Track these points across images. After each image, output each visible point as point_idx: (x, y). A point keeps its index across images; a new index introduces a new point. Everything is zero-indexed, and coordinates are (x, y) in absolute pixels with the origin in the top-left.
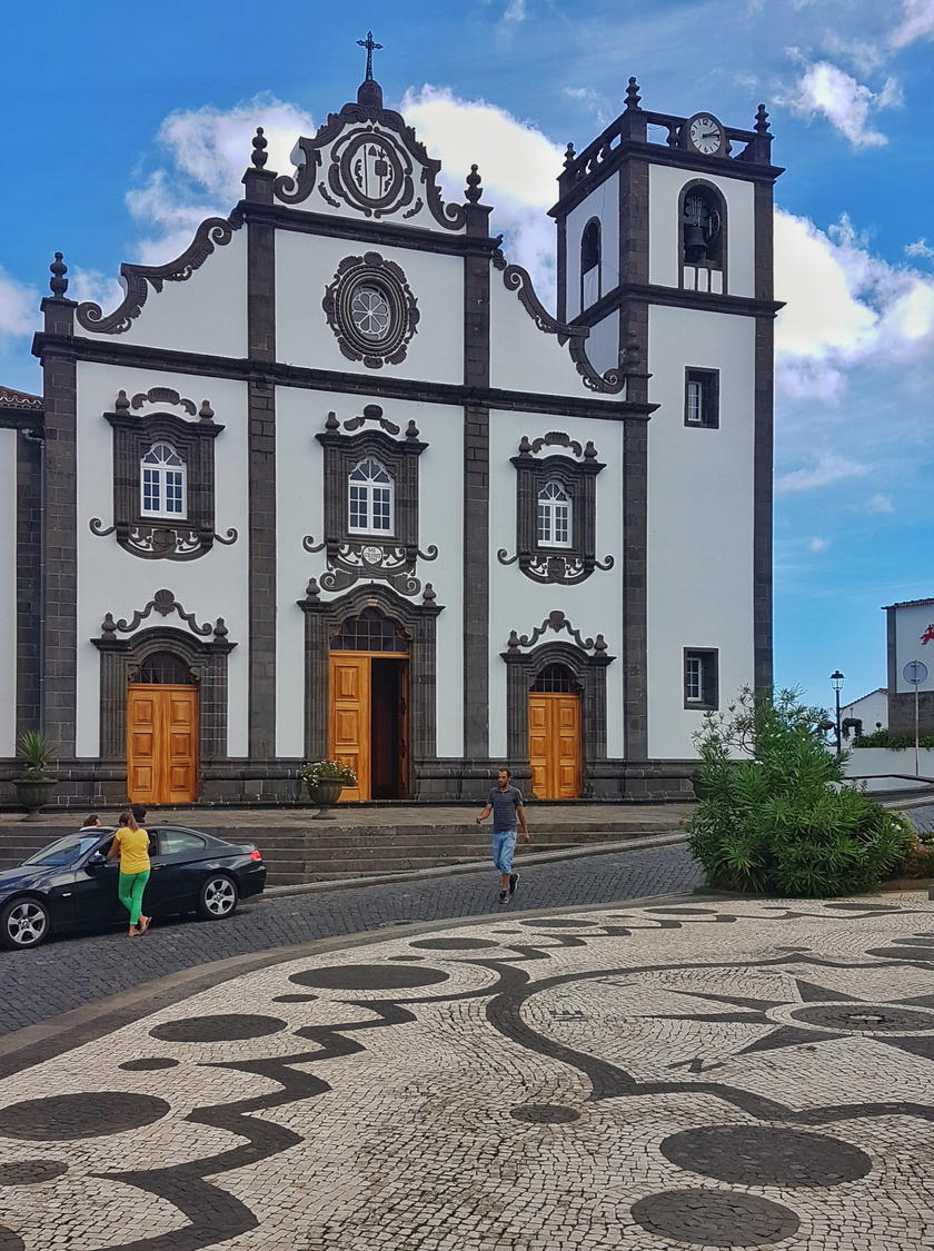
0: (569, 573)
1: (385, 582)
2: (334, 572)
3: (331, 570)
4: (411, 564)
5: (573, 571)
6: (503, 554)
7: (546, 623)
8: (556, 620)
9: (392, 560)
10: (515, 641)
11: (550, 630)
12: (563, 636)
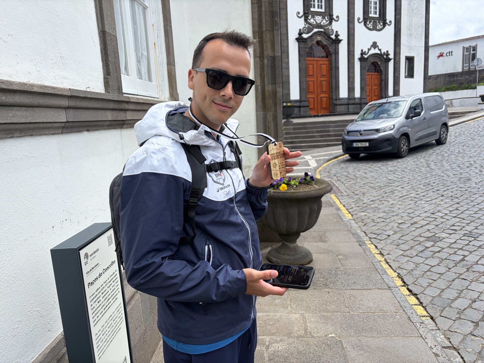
1: (323, 31)
2: (306, 26)
3: (305, 25)
4: (331, 23)
5: (380, 26)
6: (359, 19)
7: (372, 46)
8: (375, 45)
9: (324, 21)
10: (363, 53)
11: (372, 49)
12: (377, 51)
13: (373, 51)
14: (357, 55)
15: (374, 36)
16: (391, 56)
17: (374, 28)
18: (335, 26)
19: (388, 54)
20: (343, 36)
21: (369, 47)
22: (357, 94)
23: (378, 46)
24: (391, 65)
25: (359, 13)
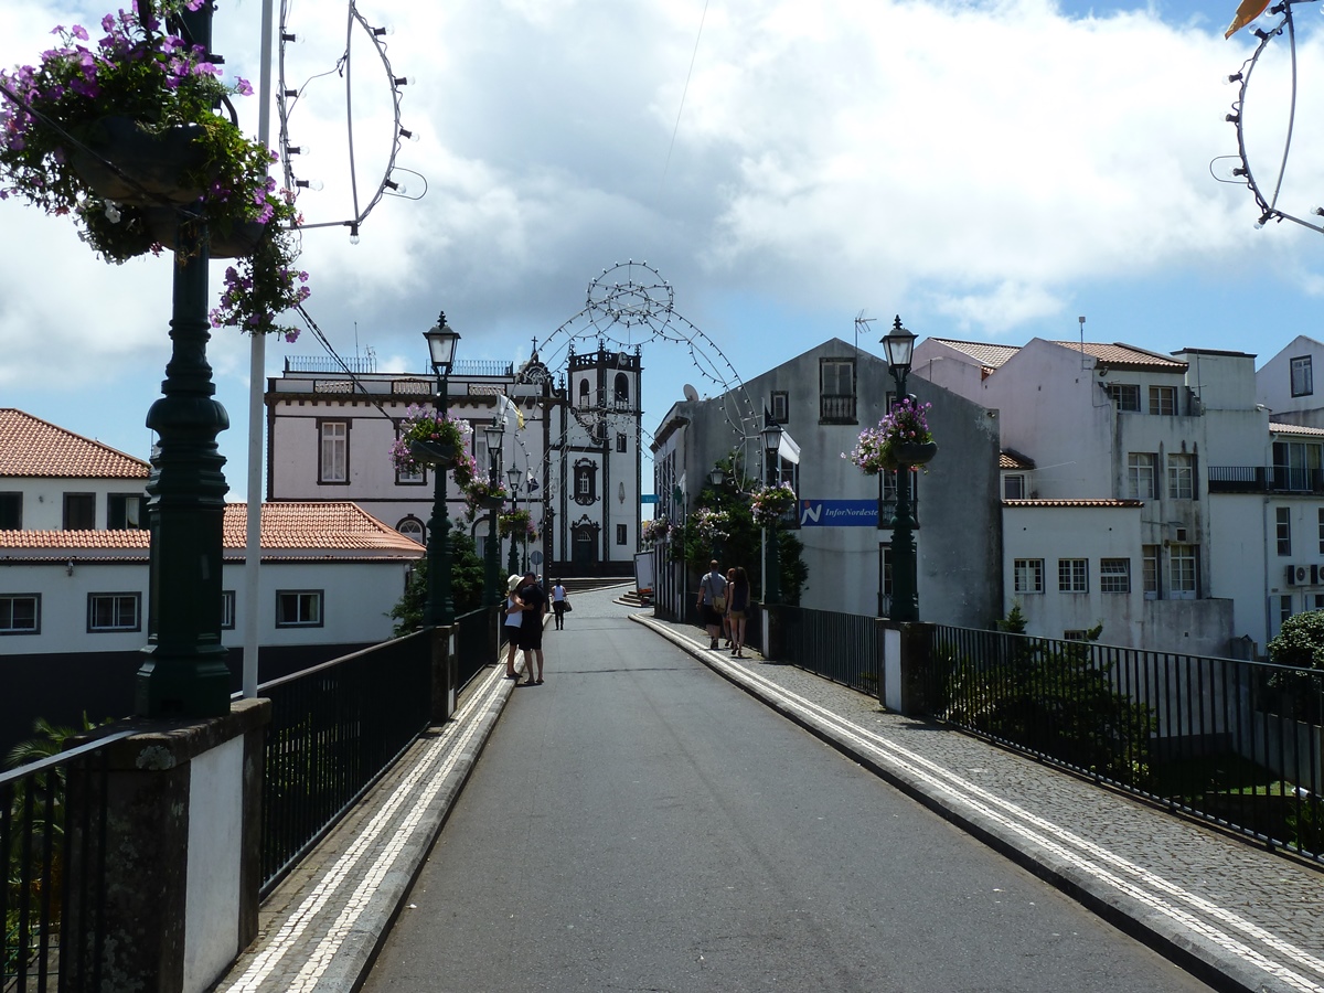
0: (588, 502)
7: (582, 518)
8: (585, 517)
10: (574, 524)
12: (587, 522)
13: (583, 522)
14: (570, 525)
15: (585, 509)
16: (601, 526)
17: (585, 503)
19: (597, 524)
21: (580, 519)
22: (569, 559)
23: (588, 518)
24: (601, 534)
25: (571, 491)
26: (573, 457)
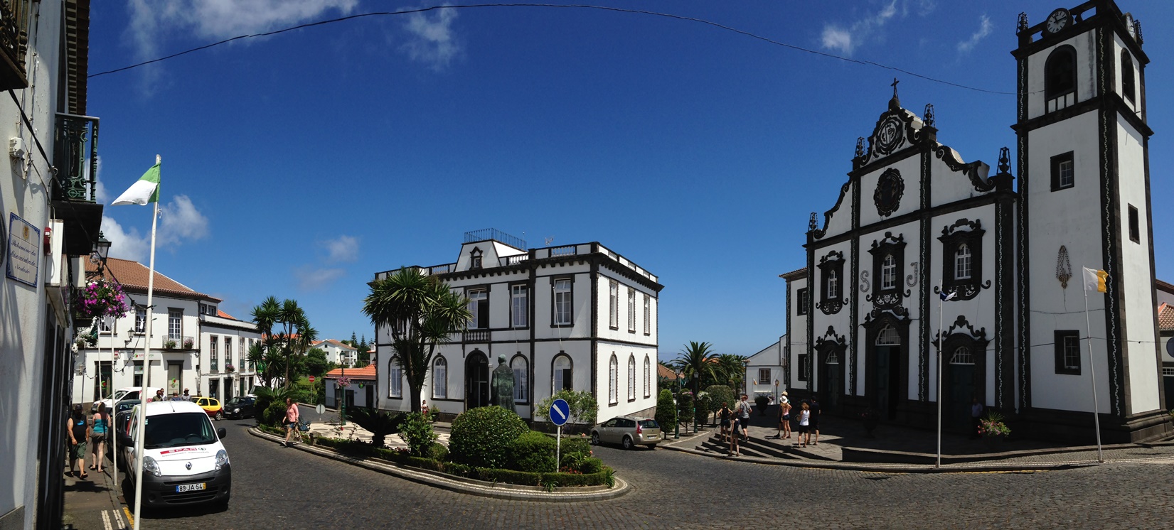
0: (968, 294)
1: (891, 311)
2: (875, 309)
4: (900, 301)
5: (970, 292)
6: (936, 288)
7: (956, 323)
8: (961, 321)
9: (894, 300)
10: (943, 334)
11: (957, 327)
12: (964, 330)
13: (959, 330)
14: (935, 336)
15: (962, 307)
17: (961, 296)
18: (906, 303)
19: (984, 333)
20: (914, 313)
21: (952, 325)
22: (933, 397)
23: (967, 322)
24: (990, 352)
25: (937, 279)
26: (939, 224)
